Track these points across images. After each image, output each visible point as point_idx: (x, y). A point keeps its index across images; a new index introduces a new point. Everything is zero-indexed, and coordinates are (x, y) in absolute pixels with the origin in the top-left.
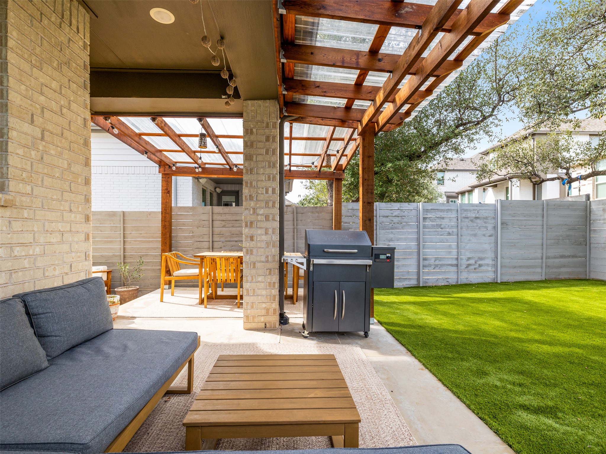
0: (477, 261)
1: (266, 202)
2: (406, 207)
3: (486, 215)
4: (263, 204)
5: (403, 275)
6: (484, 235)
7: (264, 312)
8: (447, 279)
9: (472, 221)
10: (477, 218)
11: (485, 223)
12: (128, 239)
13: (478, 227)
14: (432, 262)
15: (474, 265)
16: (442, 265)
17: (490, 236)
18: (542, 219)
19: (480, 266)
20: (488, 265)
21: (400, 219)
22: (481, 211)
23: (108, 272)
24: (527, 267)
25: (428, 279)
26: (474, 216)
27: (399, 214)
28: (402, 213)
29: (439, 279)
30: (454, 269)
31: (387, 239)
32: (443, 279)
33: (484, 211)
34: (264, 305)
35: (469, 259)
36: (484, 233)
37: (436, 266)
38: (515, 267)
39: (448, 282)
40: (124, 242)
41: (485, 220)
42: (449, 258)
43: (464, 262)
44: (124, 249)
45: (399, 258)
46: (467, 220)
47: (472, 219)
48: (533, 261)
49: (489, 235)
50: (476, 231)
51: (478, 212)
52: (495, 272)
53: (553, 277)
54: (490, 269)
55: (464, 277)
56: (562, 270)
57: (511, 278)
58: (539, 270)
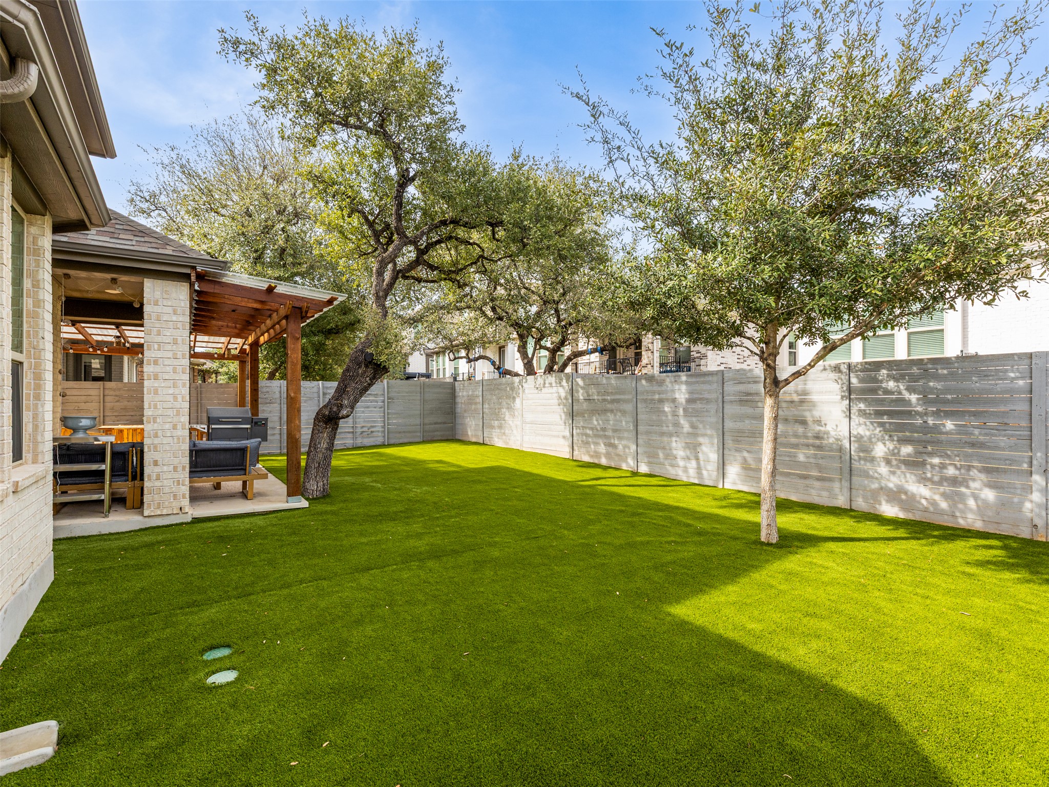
0: (369, 428)
2: (309, 385)
3: (376, 392)
6: (375, 408)
8: (344, 443)
10: (369, 395)
13: (370, 402)
15: (367, 432)
18: (420, 395)
19: (372, 432)
20: (379, 431)
24: (410, 432)
30: (350, 435)
32: (342, 444)
35: (363, 427)
36: (375, 406)
38: (400, 433)
39: (345, 446)
41: (376, 396)
43: (359, 430)
48: (414, 427)
49: (379, 407)
50: (369, 405)
52: (384, 437)
53: (429, 439)
54: (380, 434)
55: (359, 441)
56: (436, 433)
57: (397, 441)
58: (419, 434)
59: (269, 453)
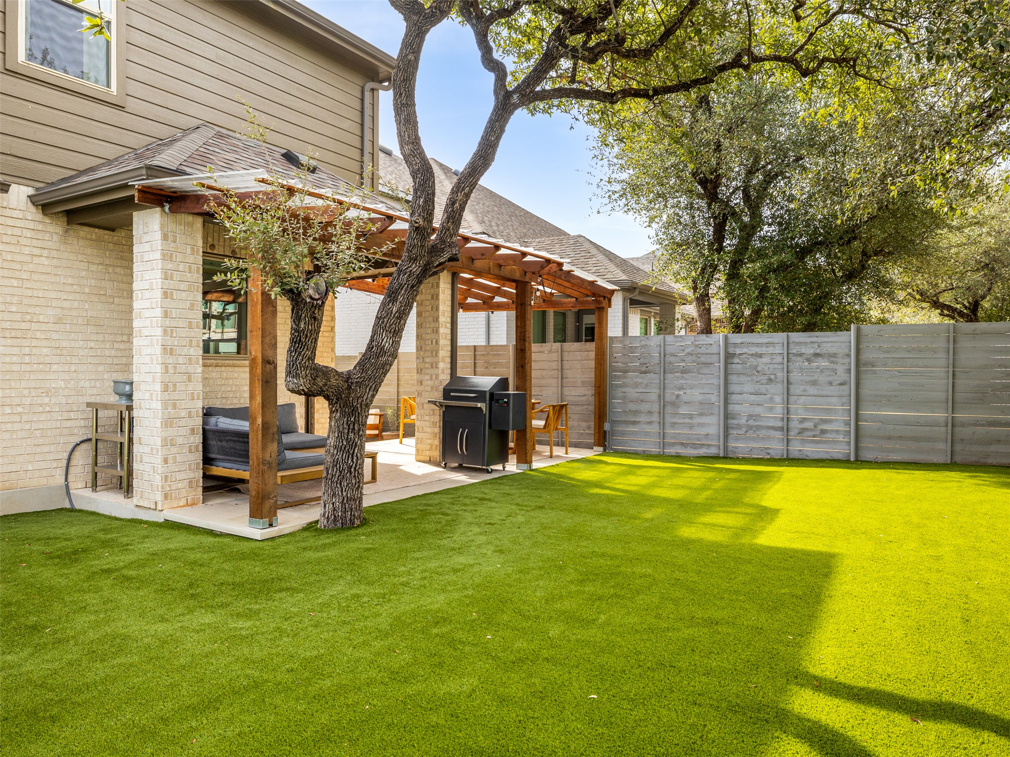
0: (818, 424)
1: (432, 352)
2: (704, 340)
3: (833, 350)
4: (429, 354)
5: (698, 439)
6: (831, 383)
7: (428, 447)
8: (766, 449)
9: (809, 360)
10: (817, 355)
11: (832, 362)
12: (401, 383)
13: (819, 370)
14: (743, 421)
15: (812, 430)
16: (759, 427)
17: (841, 384)
18: (946, 356)
19: (823, 432)
20: (837, 432)
21: (694, 358)
22: (824, 344)
23: (380, 416)
24: (916, 439)
25: (737, 447)
26: (812, 351)
27: (693, 351)
28: (698, 349)
29: (754, 448)
30: (778, 435)
31: (676, 387)
32: (761, 449)
33: (830, 345)
34: (429, 441)
35: (803, 420)
36: (830, 379)
37: (750, 428)
38: (890, 438)
39: (769, 454)
40: (398, 385)
41: (832, 359)
42: (771, 417)
43: (795, 425)
44: (398, 392)
45: (693, 414)
46: (799, 359)
47: (809, 356)
48: (928, 428)
49: (839, 382)
50: (816, 377)
51: (819, 346)
52: (849, 443)
53: (973, 459)
54: (841, 438)
55: (796, 448)
56: (993, 448)
57: (882, 457)
58: (941, 446)
59: (644, 452)
